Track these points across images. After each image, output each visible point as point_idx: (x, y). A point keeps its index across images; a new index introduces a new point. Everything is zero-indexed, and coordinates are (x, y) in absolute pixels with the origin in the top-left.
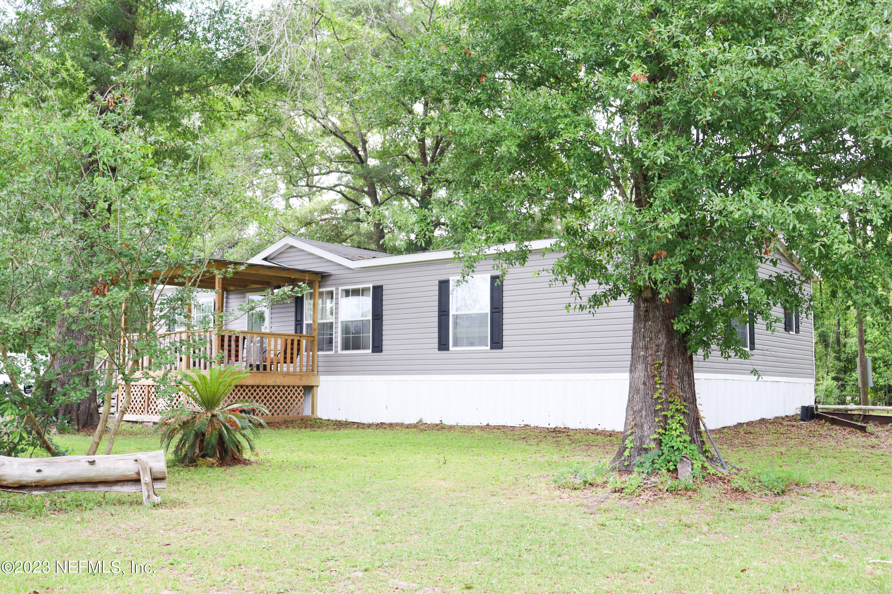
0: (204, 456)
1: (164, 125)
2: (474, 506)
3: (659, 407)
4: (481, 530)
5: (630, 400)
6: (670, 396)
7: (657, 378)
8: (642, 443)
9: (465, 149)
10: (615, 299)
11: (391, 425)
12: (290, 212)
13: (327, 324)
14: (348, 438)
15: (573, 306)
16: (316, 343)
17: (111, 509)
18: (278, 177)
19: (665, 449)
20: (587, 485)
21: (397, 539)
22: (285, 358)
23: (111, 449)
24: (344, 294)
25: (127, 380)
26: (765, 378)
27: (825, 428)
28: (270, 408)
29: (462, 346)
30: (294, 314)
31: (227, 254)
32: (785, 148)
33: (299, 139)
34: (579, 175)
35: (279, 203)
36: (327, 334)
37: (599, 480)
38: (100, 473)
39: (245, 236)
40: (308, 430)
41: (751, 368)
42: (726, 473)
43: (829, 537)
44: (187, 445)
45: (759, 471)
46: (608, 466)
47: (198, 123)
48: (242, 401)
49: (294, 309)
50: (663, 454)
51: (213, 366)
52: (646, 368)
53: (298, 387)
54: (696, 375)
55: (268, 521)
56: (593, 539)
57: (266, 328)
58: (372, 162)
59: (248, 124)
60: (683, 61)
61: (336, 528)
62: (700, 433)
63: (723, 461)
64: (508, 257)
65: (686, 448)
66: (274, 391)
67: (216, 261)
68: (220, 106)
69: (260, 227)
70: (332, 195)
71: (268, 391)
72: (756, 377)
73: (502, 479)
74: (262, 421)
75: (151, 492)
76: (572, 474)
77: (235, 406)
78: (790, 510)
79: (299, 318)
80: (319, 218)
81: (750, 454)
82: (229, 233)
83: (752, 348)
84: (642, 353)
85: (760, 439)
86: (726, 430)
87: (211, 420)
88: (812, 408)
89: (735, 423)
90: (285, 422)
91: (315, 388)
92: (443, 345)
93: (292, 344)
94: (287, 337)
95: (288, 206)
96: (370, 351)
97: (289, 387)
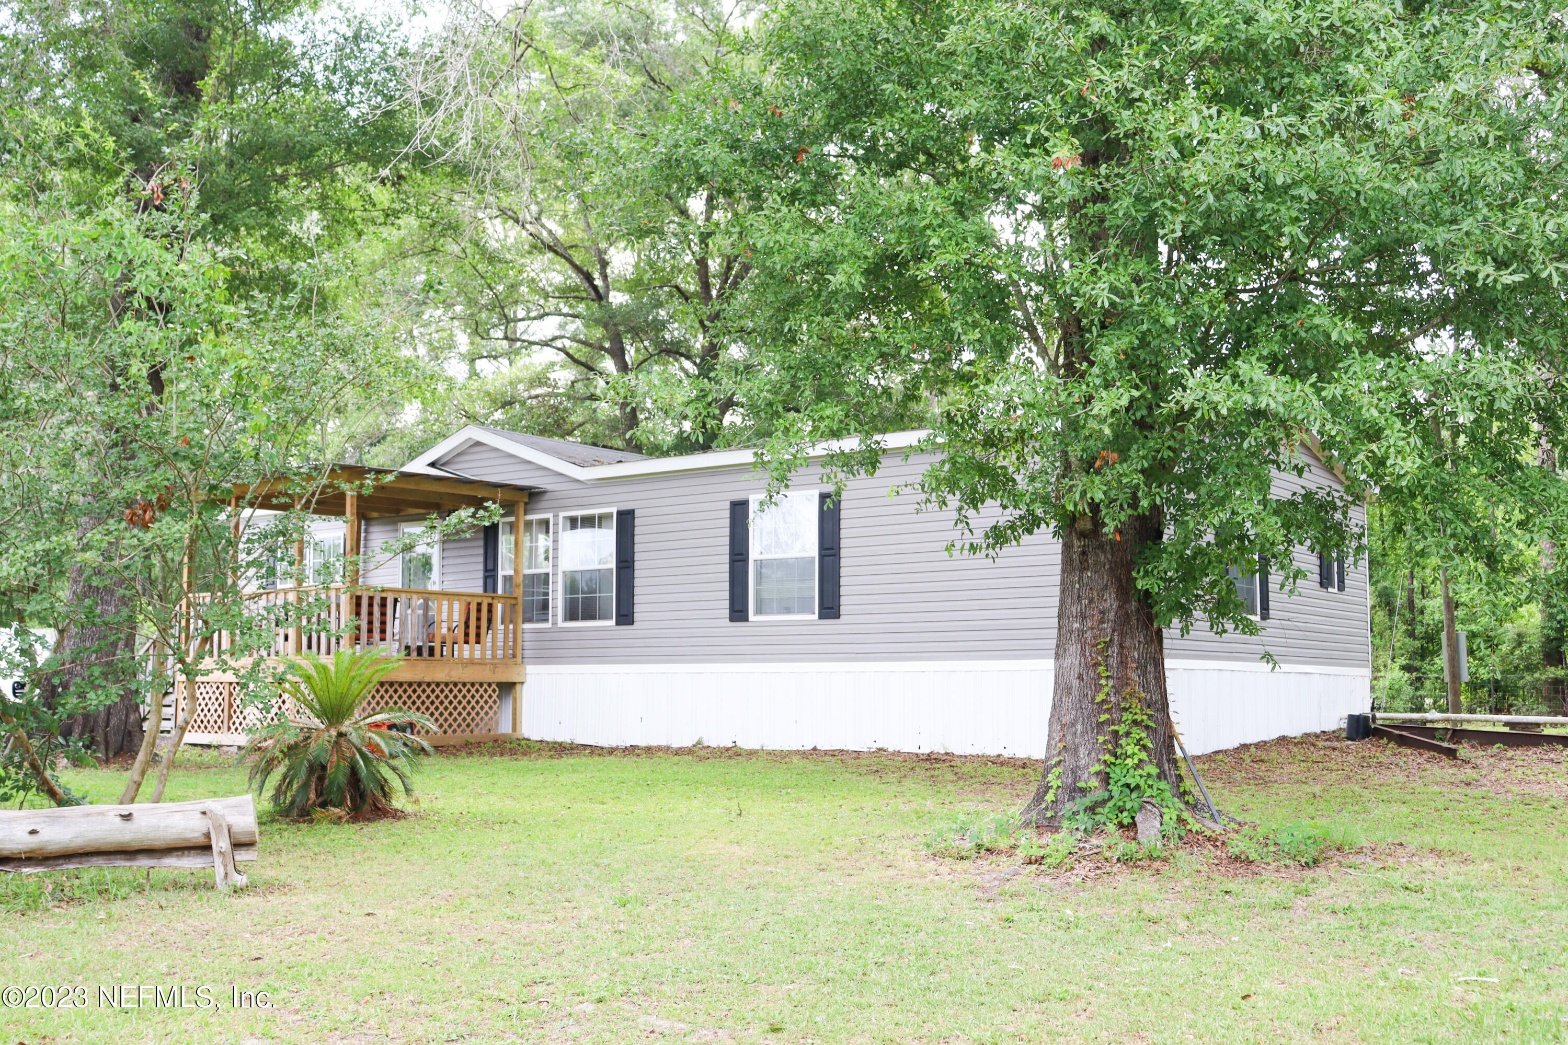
0: (324, 805)
1: (258, 234)
2: (789, 889)
3: (1104, 717)
4: (798, 930)
5: (1056, 707)
6: (1124, 699)
7: (1101, 668)
8: (1076, 779)
9: (771, 275)
10: (1030, 532)
11: (649, 750)
12: (475, 384)
13: (539, 575)
14: (574, 771)
15: (958, 545)
16: (520, 609)
17: (160, 897)
18: (456, 323)
19: (1115, 790)
20: (983, 851)
21: (654, 946)
22: (467, 635)
23: (161, 793)
24: (568, 524)
25: (190, 673)
26: (1285, 667)
27: (1387, 753)
28: (441, 720)
29: (771, 613)
30: (481, 559)
31: (368, 456)
32: (1318, 276)
33: (492, 259)
34: (967, 323)
35: (457, 369)
36: (538, 594)
37: (1003, 843)
38: (140, 836)
39: (398, 425)
40: (506, 758)
41: (1261, 650)
42: (1218, 829)
43: (1392, 937)
44: (295, 786)
45: (1274, 827)
46: (1018, 820)
47: (317, 230)
48: (391, 709)
49: (481, 551)
50: (1111, 797)
51: (341, 649)
52: (1083, 650)
53: (490, 685)
54: (1168, 663)
55: (432, 916)
56: (990, 944)
57: (435, 583)
58: (617, 298)
59: (403, 232)
60: (1142, 130)
61: (550, 927)
62: (1175, 761)
63: (1215, 809)
64: (846, 461)
65: (1151, 787)
66: (447, 691)
67: (344, 468)
68: (353, 201)
69: (425, 410)
70: (550, 355)
71: (438, 691)
72: (1271, 665)
73: (837, 841)
74: (425, 744)
75: (231, 868)
76: (957, 831)
77: (378, 718)
78: (1326, 893)
79: (490, 567)
80: (526, 394)
81: (1261, 796)
82: (370, 419)
83: (1265, 616)
84: (1076, 625)
85: (1278, 771)
86: (1220, 757)
87: (336, 742)
88: (1366, 718)
89: (1236, 745)
90: (467, 744)
91: (518, 687)
92: (738, 612)
93: (479, 610)
94: (469, 599)
95: (474, 374)
96: (613, 622)
97: (473, 685)
